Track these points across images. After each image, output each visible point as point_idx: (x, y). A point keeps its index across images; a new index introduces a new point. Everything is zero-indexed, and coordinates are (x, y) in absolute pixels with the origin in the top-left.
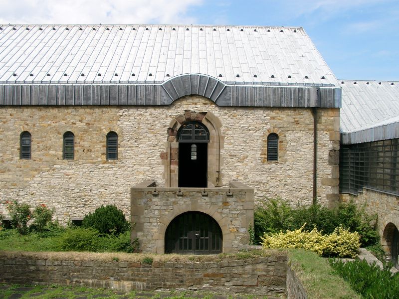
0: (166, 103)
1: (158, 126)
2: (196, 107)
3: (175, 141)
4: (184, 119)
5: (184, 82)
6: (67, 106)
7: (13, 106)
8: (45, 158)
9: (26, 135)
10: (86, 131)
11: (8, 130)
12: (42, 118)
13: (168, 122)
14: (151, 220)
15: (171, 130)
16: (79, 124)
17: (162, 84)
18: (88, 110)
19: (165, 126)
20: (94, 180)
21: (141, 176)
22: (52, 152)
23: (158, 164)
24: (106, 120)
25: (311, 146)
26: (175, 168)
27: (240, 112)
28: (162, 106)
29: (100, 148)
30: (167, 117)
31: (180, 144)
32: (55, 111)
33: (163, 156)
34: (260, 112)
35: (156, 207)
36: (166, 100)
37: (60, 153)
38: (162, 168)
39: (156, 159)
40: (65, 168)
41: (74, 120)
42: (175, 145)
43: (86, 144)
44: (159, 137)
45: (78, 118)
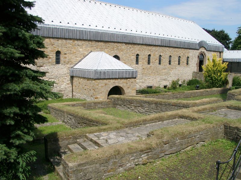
1: (196, 55)
2: (203, 50)
3: (199, 60)
6: (179, 48)
7: (168, 47)
8: (174, 65)
9: (170, 57)
10: (183, 56)
11: (166, 55)
12: (174, 51)
13: (198, 54)
15: (198, 57)
16: (182, 54)
17: (198, 43)
18: (184, 49)
20: (184, 72)
21: (193, 70)
22: (176, 63)
23: (196, 66)
24: (187, 53)
26: (198, 67)
27: (209, 52)
28: (197, 49)
29: (186, 62)
32: (177, 49)
33: (197, 64)
34: (212, 52)
37: (178, 63)
38: (196, 68)
40: (178, 67)
41: (181, 52)
43: (183, 60)
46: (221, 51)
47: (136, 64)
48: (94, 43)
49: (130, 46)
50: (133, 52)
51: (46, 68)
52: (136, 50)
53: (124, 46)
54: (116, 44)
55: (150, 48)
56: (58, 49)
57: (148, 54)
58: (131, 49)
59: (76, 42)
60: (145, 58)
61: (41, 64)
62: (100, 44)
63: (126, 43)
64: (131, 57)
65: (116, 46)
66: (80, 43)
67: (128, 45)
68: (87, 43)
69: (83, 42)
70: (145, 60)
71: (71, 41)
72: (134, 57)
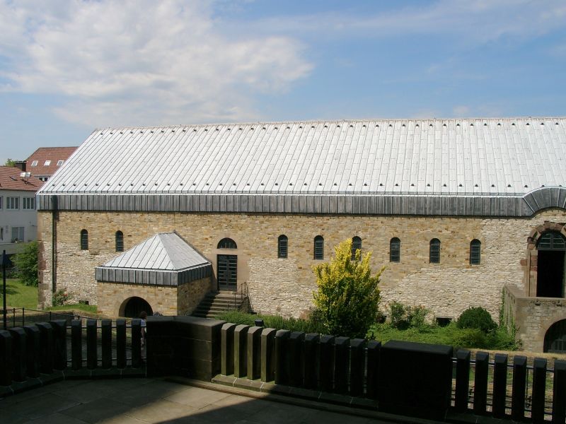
0: (527, 214)
1: (519, 235)
2: (556, 218)
3: (534, 250)
4: (543, 229)
5: (545, 195)
6: (434, 216)
8: (412, 262)
9: (395, 241)
10: (451, 238)
11: (379, 235)
12: (411, 225)
13: (529, 232)
14: (534, 325)
15: (531, 239)
16: (445, 232)
17: (523, 197)
18: (453, 220)
19: (525, 235)
20: (458, 283)
21: (502, 280)
22: (419, 256)
23: (518, 269)
24: (470, 229)
26: (534, 273)
28: (524, 217)
29: (465, 254)
30: (528, 227)
31: (539, 252)
32: (422, 220)
33: (523, 262)
35: (537, 314)
36: (527, 212)
37: (428, 258)
38: (522, 274)
39: (516, 264)
40: (431, 271)
41: (440, 228)
42: (535, 252)
43: (451, 250)
44: (519, 245)
45: (445, 226)
47: (280, 256)
48: (177, 216)
49: (261, 218)
50: (270, 230)
51: (103, 256)
52: (279, 226)
53: (244, 220)
54: (225, 216)
55: (319, 220)
56: (118, 228)
57: (315, 235)
58: (264, 225)
59: (146, 216)
60: (305, 245)
61: (97, 251)
62: (191, 217)
63: (249, 214)
64: (263, 242)
65: (226, 220)
66: (152, 217)
67: (254, 217)
68: (165, 216)
69: (159, 216)
70: (304, 250)
71: (139, 215)
72: (272, 241)
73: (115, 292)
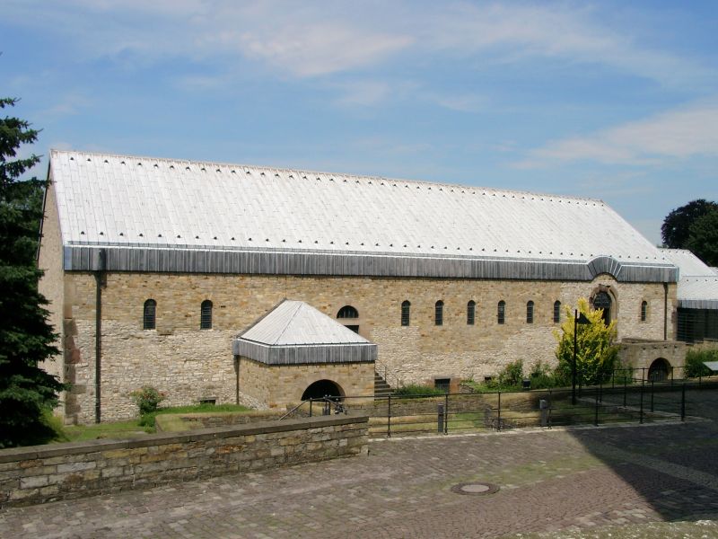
0: (589, 278)
1: (584, 296)
2: (605, 281)
4: (598, 291)
5: (600, 262)
6: (529, 280)
7: (494, 279)
8: (515, 323)
9: (502, 303)
10: (541, 300)
11: (489, 299)
12: (513, 289)
13: (589, 293)
15: (591, 299)
16: (537, 294)
17: (588, 264)
18: (543, 283)
19: (588, 296)
20: (546, 340)
22: (519, 318)
24: (554, 291)
25: (663, 310)
27: (628, 285)
28: (587, 281)
29: (550, 314)
30: (589, 289)
32: (521, 284)
34: (638, 285)
36: (590, 276)
37: (525, 319)
40: (526, 329)
41: (533, 291)
43: (542, 311)
45: (537, 290)
46: (666, 280)
47: (403, 325)
48: (290, 280)
49: (385, 282)
50: (394, 296)
51: (179, 337)
52: (403, 291)
53: (368, 285)
54: (347, 280)
55: (440, 284)
56: (206, 296)
57: (437, 299)
58: (388, 290)
59: (248, 279)
60: (428, 311)
61: (170, 329)
62: (307, 281)
63: (374, 277)
64: (387, 309)
65: (348, 284)
66: (257, 281)
67: (378, 281)
68: (274, 280)
69: (265, 280)
70: (427, 316)
71: (237, 279)
72: (396, 308)
73: (296, 377)
